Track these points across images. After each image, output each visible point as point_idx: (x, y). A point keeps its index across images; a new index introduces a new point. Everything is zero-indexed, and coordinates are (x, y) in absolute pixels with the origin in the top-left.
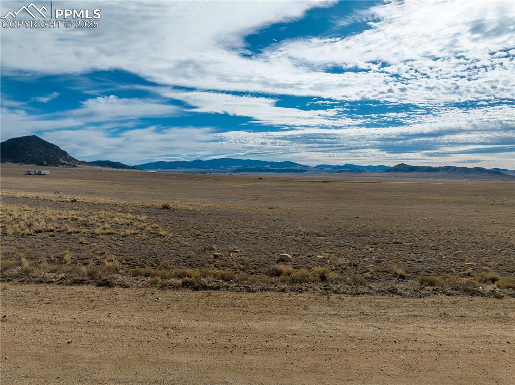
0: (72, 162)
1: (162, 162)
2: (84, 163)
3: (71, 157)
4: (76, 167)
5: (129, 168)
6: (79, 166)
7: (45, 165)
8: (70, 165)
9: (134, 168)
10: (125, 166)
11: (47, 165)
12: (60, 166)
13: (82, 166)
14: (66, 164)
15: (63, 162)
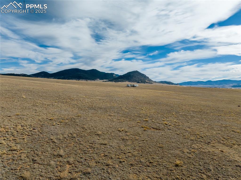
0: (150, 82)
1: (190, 82)
2: (155, 82)
3: (150, 79)
4: (152, 83)
5: (175, 84)
6: (153, 83)
7: (140, 83)
8: (150, 83)
9: (177, 84)
10: (173, 83)
11: (141, 83)
12: (146, 83)
13: (155, 83)
14: (148, 82)
15: (147, 81)
